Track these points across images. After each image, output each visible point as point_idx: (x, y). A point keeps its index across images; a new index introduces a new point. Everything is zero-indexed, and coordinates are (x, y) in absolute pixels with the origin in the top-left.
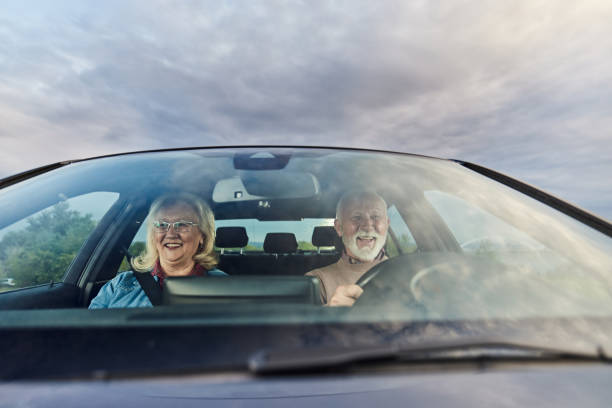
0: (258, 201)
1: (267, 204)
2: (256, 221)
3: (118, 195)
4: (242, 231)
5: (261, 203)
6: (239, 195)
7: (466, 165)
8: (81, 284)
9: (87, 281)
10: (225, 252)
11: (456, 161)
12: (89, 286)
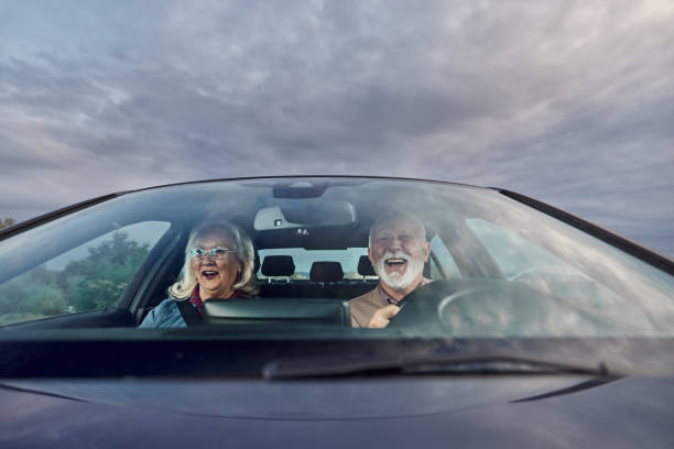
0: (296, 229)
1: (305, 232)
2: (302, 249)
3: (169, 224)
4: (289, 260)
5: (299, 231)
6: (279, 223)
7: (504, 192)
8: (133, 310)
9: (139, 306)
10: (272, 280)
11: (494, 189)
12: (141, 311)
